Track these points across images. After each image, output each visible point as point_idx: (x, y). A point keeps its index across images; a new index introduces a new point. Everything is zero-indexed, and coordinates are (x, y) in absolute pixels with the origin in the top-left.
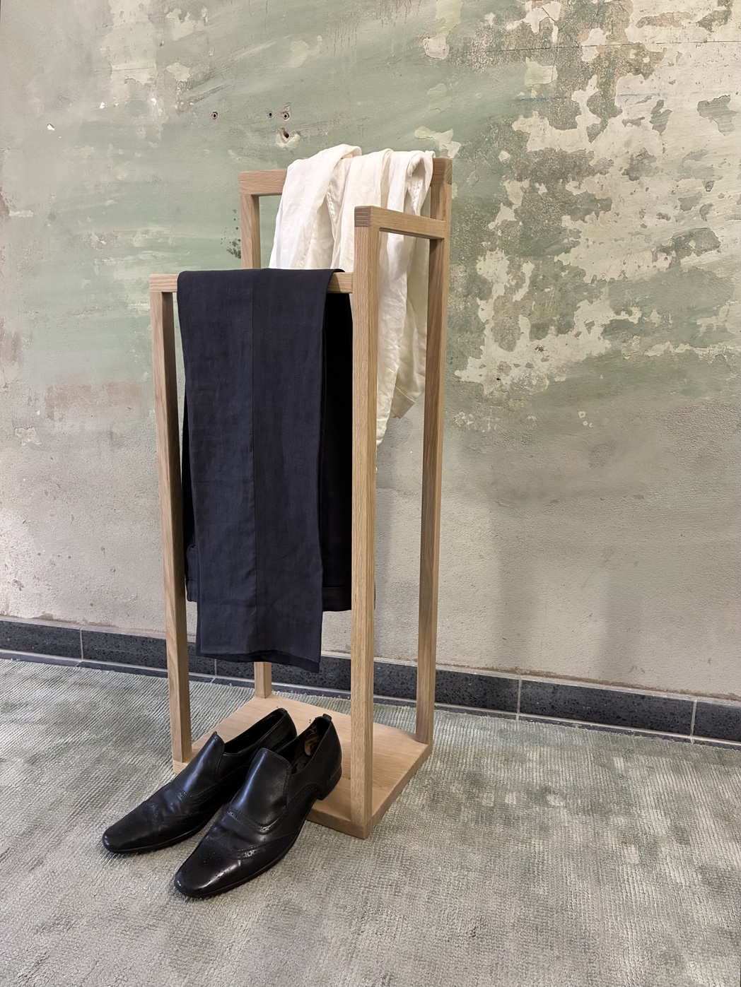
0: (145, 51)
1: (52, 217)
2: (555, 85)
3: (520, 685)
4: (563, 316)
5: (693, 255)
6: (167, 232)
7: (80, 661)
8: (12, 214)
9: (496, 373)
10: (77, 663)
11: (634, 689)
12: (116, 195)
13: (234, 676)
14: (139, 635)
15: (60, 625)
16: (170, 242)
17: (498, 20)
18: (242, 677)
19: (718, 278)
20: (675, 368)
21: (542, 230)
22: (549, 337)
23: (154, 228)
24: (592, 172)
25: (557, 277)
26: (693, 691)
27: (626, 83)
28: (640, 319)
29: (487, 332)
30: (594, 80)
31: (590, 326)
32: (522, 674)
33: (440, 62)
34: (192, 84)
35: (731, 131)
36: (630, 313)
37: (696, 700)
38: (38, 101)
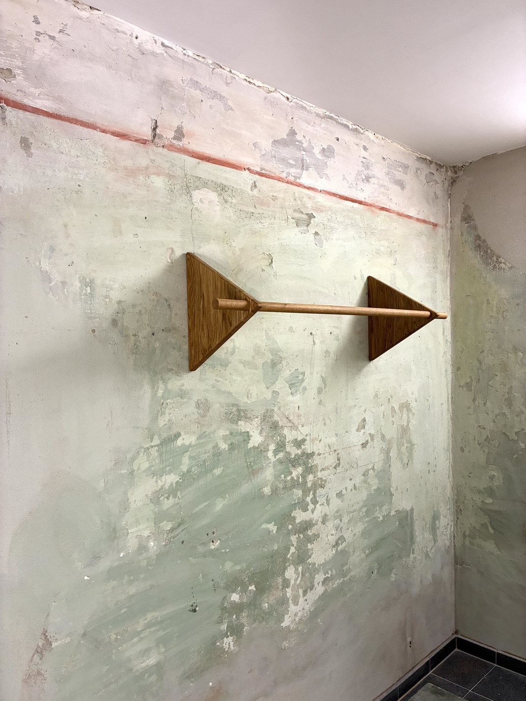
0: (148, 519)
1: (84, 635)
2: (301, 497)
4: (311, 583)
5: (340, 546)
8: (54, 645)
9: (294, 617)
16: (159, 619)
17: (285, 476)
19: (346, 551)
20: (340, 588)
21: (303, 552)
22: (308, 594)
24: (314, 525)
25: (309, 568)
27: (320, 491)
28: (331, 575)
29: (290, 601)
30: (311, 493)
31: (318, 584)
33: (268, 496)
34: (172, 530)
36: (328, 574)
38: (80, 564)
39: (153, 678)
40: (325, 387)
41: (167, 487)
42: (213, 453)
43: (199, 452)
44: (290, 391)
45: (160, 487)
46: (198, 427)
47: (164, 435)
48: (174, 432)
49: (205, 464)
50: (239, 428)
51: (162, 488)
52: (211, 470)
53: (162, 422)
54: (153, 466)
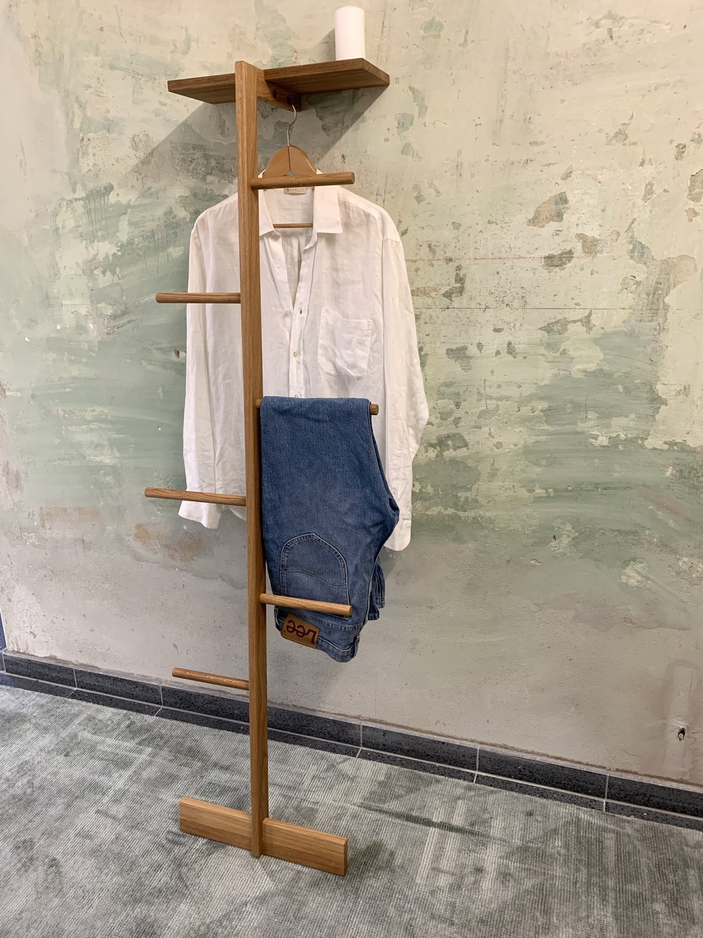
0: (82, 294)
1: (33, 397)
3: (361, 728)
5: (451, 450)
6: (107, 411)
7: (75, 689)
8: (8, 393)
10: (73, 690)
11: (439, 737)
12: (71, 385)
13: (174, 707)
14: (111, 675)
15: (61, 665)
16: (109, 418)
18: (179, 708)
19: (469, 467)
20: (447, 523)
23: (98, 409)
26: (479, 740)
28: (420, 490)
32: (364, 720)
34: (114, 317)
35: (469, 369)
37: (478, 747)
38: (17, 321)
39: (109, 479)
40: (421, 114)
41: (101, 257)
42: (165, 222)
43: (144, 217)
44: (320, 123)
45: (92, 256)
46: (138, 179)
47: (91, 186)
48: (104, 182)
49: (153, 236)
50: (209, 187)
51: (95, 259)
52: (165, 248)
53: (86, 164)
54: (80, 226)
